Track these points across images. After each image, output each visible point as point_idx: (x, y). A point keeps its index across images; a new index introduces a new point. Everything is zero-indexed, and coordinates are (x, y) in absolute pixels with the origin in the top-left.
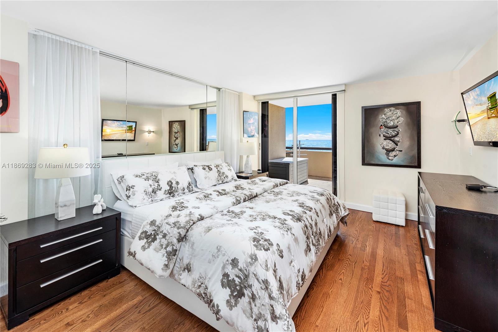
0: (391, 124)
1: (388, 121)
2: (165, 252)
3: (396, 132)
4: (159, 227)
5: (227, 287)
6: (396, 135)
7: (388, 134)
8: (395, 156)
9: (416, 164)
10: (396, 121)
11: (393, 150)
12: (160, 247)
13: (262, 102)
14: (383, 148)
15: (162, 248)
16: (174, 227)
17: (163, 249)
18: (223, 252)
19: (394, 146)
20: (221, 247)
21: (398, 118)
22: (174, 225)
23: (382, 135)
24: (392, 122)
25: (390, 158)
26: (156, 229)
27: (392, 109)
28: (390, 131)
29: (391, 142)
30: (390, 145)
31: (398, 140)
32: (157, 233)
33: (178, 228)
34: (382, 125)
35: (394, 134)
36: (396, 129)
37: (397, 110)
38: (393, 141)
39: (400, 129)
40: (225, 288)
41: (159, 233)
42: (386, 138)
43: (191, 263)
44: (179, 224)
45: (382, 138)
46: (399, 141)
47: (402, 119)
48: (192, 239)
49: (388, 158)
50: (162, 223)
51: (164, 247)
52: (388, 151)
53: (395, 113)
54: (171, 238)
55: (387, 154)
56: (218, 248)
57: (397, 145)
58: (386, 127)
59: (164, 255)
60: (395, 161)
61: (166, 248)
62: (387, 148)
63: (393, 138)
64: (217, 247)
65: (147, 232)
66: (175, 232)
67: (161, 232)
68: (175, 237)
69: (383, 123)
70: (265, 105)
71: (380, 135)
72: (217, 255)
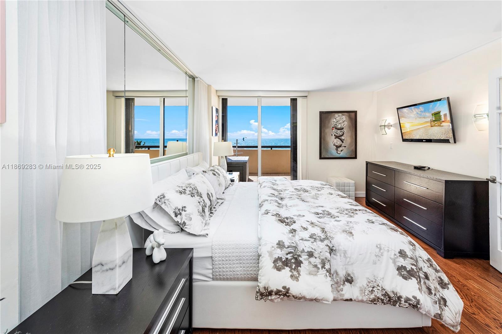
0: (339, 126)
1: (337, 124)
2: (326, 272)
3: (342, 133)
4: (296, 247)
5: (412, 277)
6: (342, 135)
7: (337, 134)
8: (342, 151)
9: (354, 156)
10: (343, 124)
11: (340, 146)
12: (315, 268)
13: (222, 98)
14: (334, 145)
15: (318, 268)
16: (314, 241)
17: (320, 269)
18: (386, 249)
19: (341, 143)
20: (380, 245)
21: (344, 122)
22: (314, 240)
23: (333, 135)
24: (340, 125)
25: (339, 152)
26: (293, 251)
27: (340, 114)
28: (339, 131)
29: (339, 140)
30: (338, 143)
31: (344, 138)
32: (297, 255)
33: (322, 241)
34: (333, 127)
35: (341, 134)
36: (342, 131)
37: (343, 116)
38: (341, 140)
39: (345, 130)
40: (410, 279)
41: (300, 254)
42: (337, 137)
43: (350, 272)
44: (318, 236)
45: (334, 137)
46: (344, 140)
47: (346, 123)
48: (340, 247)
49: (337, 153)
50: (295, 241)
51: (320, 266)
52: (338, 147)
53: (342, 118)
54: (321, 254)
55: (337, 150)
56: (379, 246)
57: (343, 142)
58: (336, 129)
59: (326, 275)
60: (342, 154)
61: (323, 267)
62: (337, 144)
63: (340, 137)
64: (377, 246)
65: (281, 257)
66: (321, 247)
67: (301, 252)
68: (326, 251)
69: (334, 125)
70: (224, 101)
71: (332, 135)
72: (380, 253)
